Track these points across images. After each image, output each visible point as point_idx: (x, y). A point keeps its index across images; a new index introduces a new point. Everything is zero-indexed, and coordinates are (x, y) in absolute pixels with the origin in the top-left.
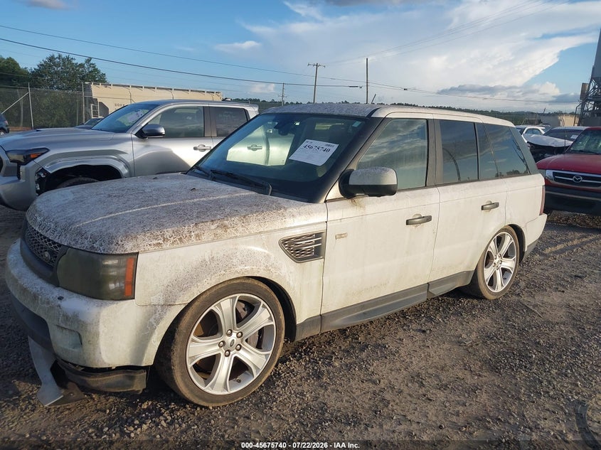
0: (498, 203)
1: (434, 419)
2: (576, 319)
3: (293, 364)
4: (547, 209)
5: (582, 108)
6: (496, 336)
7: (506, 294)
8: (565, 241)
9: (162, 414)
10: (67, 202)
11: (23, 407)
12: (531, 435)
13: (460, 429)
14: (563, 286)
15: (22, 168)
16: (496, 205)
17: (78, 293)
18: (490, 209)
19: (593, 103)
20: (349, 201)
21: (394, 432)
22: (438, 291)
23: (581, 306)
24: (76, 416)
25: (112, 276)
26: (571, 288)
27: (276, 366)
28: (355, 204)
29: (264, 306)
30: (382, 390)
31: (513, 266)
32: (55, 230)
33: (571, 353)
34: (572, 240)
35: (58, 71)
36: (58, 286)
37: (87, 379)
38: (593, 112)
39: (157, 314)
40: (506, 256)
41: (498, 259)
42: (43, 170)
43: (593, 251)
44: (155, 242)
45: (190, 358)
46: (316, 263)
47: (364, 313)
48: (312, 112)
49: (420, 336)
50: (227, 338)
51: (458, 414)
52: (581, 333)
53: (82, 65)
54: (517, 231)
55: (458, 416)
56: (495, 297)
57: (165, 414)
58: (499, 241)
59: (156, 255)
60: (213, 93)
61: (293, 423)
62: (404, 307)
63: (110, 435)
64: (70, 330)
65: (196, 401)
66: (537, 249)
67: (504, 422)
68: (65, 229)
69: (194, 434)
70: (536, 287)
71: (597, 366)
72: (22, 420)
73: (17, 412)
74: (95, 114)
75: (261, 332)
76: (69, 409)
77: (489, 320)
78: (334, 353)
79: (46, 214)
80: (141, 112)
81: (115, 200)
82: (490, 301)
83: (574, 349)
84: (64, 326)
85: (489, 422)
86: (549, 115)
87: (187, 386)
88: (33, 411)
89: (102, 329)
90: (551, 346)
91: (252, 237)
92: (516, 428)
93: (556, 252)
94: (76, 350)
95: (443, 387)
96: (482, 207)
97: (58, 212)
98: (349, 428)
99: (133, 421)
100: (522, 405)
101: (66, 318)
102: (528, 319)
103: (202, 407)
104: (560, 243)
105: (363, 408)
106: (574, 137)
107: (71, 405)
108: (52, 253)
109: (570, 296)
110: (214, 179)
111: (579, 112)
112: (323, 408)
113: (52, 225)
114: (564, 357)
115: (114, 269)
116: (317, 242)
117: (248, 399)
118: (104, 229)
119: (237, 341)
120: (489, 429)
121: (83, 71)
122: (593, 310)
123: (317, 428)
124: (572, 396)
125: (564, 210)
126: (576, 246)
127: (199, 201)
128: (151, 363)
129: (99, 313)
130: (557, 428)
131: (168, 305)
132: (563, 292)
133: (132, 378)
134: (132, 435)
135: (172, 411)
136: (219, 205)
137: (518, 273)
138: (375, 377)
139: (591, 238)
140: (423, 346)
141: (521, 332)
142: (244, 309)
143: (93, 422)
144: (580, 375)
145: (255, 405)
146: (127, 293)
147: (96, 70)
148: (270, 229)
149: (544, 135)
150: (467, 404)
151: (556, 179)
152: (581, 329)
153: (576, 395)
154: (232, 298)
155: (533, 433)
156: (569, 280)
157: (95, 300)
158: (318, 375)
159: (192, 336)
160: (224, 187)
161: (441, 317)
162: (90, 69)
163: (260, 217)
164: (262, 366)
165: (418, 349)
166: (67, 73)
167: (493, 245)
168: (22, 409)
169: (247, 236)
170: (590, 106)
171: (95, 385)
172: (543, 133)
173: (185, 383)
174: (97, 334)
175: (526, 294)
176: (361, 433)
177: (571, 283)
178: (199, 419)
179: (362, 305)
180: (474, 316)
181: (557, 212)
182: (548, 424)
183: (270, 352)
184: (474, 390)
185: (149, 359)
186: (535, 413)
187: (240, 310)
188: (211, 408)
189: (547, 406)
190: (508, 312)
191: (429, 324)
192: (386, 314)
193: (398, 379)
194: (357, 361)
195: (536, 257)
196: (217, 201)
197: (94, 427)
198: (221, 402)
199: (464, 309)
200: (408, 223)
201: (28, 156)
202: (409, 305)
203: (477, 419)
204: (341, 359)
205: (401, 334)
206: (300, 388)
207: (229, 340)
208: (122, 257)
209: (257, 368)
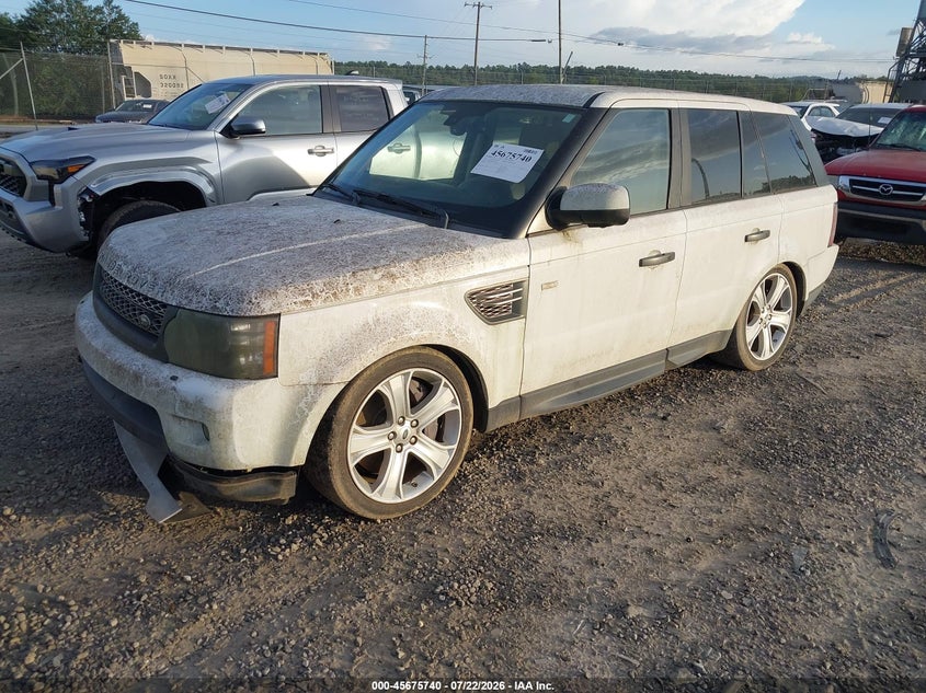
0: (769, 232)
1: (679, 530)
2: (874, 394)
3: (483, 463)
4: (838, 237)
5: (899, 70)
6: (762, 420)
7: (776, 362)
8: (863, 284)
9: (315, 531)
10: (159, 242)
11: (127, 525)
12: (809, 547)
13: (714, 542)
14: (857, 349)
15: (57, 188)
16: (766, 234)
17: (196, 371)
18: (757, 240)
19: (917, 60)
20: (561, 234)
21: (626, 547)
22: (681, 360)
23: (882, 377)
24: (201, 536)
25: (244, 346)
26: (869, 352)
27: (461, 466)
28: (568, 239)
29: (446, 385)
30: (607, 495)
31: (788, 323)
32: (154, 285)
33: (866, 442)
34: (874, 282)
35: (62, 20)
36: (167, 362)
37: (218, 485)
38: (916, 77)
39: (309, 397)
40: (778, 308)
41: (766, 312)
42: (88, 191)
43: (903, 299)
44: (302, 299)
45: (352, 454)
46: (515, 325)
47: (578, 393)
48: (500, 99)
49: (654, 424)
50: (399, 427)
51: (710, 523)
52: (880, 414)
53: (98, 10)
54: (795, 272)
55: (711, 525)
56: (760, 368)
57: (319, 531)
58: (769, 286)
59: (304, 316)
60: (316, 54)
61: (492, 538)
62: (632, 385)
63: (251, 558)
64: (191, 421)
65: (360, 512)
66: (821, 298)
67: (772, 532)
68: (170, 282)
69: (361, 553)
70: (817, 351)
71: (901, 458)
72: (128, 541)
73: (119, 532)
74: (130, 92)
75: (441, 420)
76: (189, 527)
77: (752, 400)
78: (537, 447)
79: (136, 262)
80: (225, 98)
81: (231, 239)
82: (753, 373)
83: (870, 436)
84: (182, 415)
85: (752, 532)
86: (846, 81)
87: (349, 492)
88: (141, 530)
89: (236, 418)
90: (837, 433)
91: (430, 290)
92: (788, 539)
93: (849, 301)
94: (201, 448)
95: (690, 490)
96: (746, 237)
97: (153, 258)
98: (566, 543)
99: (278, 540)
100: (796, 510)
101: (186, 404)
102: (807, 397)
103: (367, 520)
104: (856, 287)
105: (583, 517)
106: (886, 120)
107: (191, 522)
108: (152, 316)
109: (867, 364)
110: (360, 204)
111: (893, 75)
112: (530, 518)
113: (149, 277)
114: (856, 447)
115: (246, 337)
116: (515, 295)
117: (427, 509)
118: (227, 282)
119: (412, 432)
120: (751, 540)
121: (101, 20)
122: (900, 382)
123: (524, 543)
124: (865, 499)
125: (864, 237)
126: (879, 290)
127: (350, 239)
128: (302, 462)
129: (231, 396)
130: (844, 539)
131: (323, 384)
132: (858, 358)
133: (278, 483)
134: (280, 557)
135: (328, 527)
136: (380, 245)
137: (794, 332)
138: (596, 478)
139: (902, 278)
140: (660, 436)
141: (796, 415)
142: (419, 389)
143: (225, 542)
144: (877, 470)
145: (437, 515)
146: (267, 369)
147: (122, 17)
148: (453, 278)
149: (838, 117)
150: (723, 511)
151: (854, 191)
152: (881, 410)
153: (871, 496)
154: (404, 374)
155: (812, 545)
156: (867, 340)
157: (223, 380)
158: (518, 477)
159: (354, 426)
160: (379, 216)
161: (684, 396)
162: (114, 16)
163: (438, 261)
164: (444, 465)
165: (653, 441)
166: (78, 22)
167: (759, 292)
168: (125, 528)
169: (422, 288)
170: (911, 66)
171: (228, 493)
172: (837, 113)
173: (346, 488)
174: (230, 426)
175: (804, 363)
176: (583, 549)
177: (870, 346)
178: (365, 535)
179: (576, 382)
180: (730, 394)
181: (853, 240)
182: (831, 533)
183: (455, 446)
184: (732, 492)
185: (299, 457)
186: (814, 519)
187: (415, 391)
188: (379, 521)
189: (830, 511)
190: (780, 388)
191: (667, 406)
192: (606, 394)
193: (628, 480)
194: (569, 457)
195: (820, 308)
196: (375, 238)
197: (227, 549)
198: (393, 513)
199: (716, 383)
200: (641, 263)
201: (65, 170)
202: (640, 381)
203: (736, 528)
204: (548, 455)
205: (628, 421)
206: (496, 493)
207: (400, 430)
208: (257, 320)
209: (438, 468)
